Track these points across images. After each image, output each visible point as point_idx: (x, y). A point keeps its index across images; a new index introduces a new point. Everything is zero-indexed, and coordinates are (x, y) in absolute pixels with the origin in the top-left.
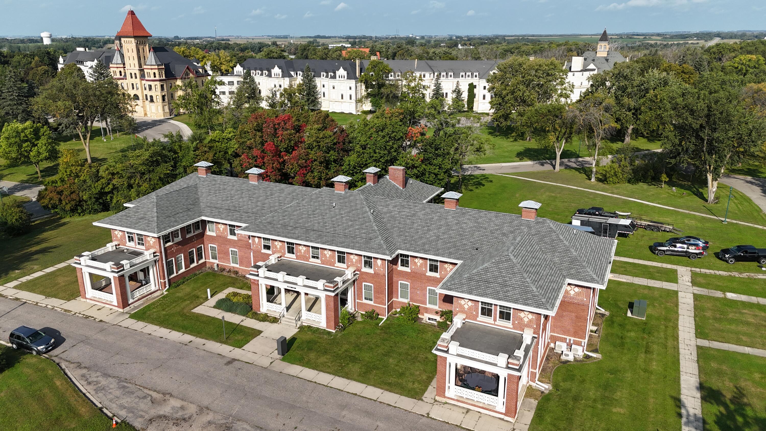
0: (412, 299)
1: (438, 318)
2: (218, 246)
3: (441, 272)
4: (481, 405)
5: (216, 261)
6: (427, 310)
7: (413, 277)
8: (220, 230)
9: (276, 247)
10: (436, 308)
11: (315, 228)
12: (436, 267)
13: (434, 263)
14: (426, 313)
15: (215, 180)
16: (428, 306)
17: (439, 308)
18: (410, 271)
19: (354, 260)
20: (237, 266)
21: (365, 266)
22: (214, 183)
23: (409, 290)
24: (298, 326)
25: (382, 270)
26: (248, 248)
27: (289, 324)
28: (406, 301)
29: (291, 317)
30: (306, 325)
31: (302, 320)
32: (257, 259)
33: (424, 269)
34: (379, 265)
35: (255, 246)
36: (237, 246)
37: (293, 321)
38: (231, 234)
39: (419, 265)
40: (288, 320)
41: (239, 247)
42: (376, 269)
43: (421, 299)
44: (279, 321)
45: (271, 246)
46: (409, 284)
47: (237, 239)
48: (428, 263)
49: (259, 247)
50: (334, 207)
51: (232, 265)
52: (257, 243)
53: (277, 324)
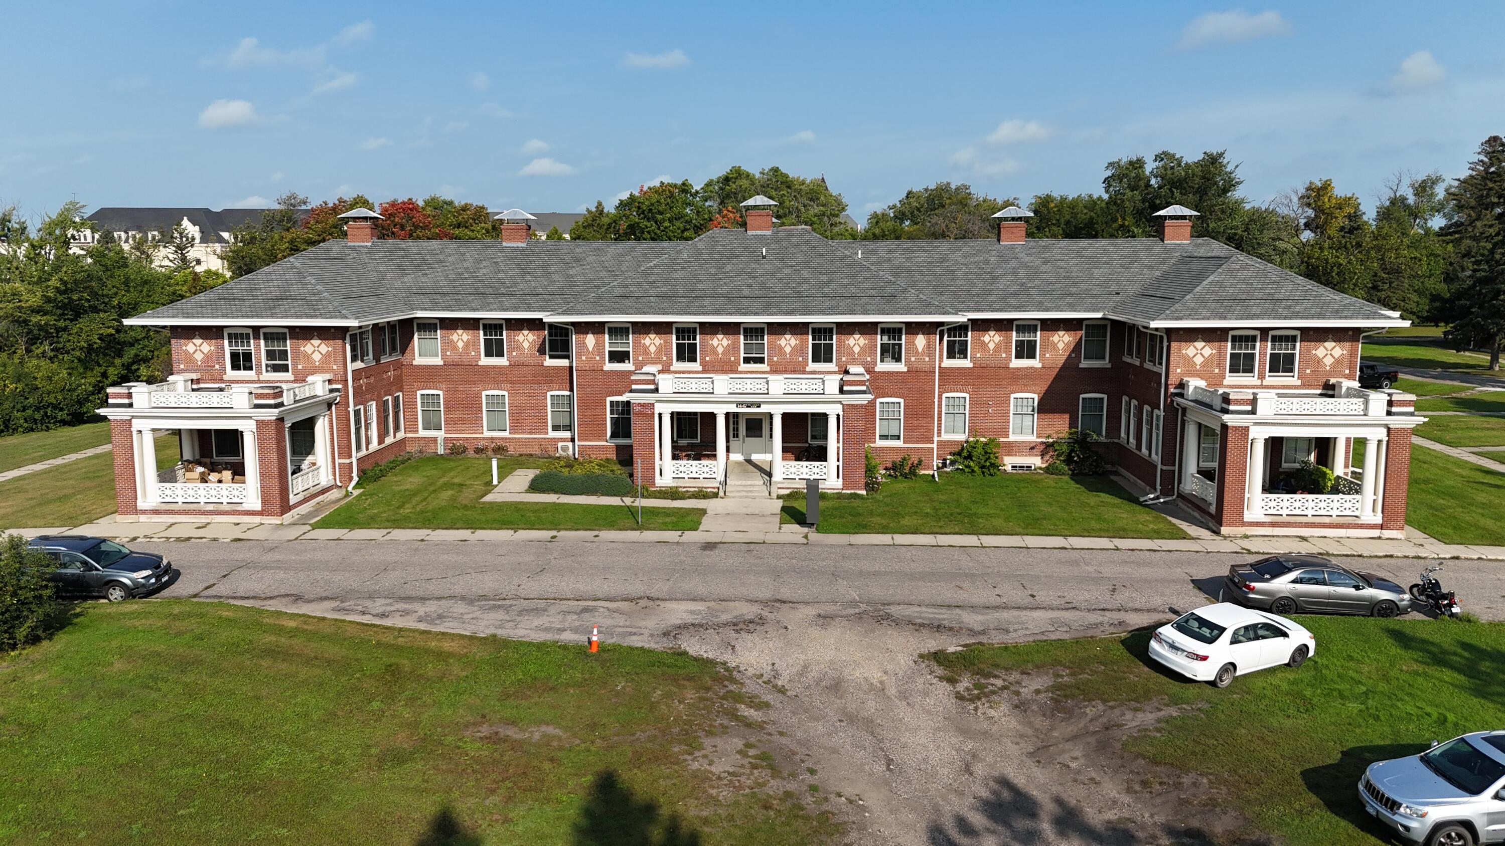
0: (973, 431)
1: (1036, 461)
2: (446, 392)
3: (1042, 355)
4: (1327, 520)
5: (440, 434)
6: (1012, 449)
7: (979, 377)
8: (455, 348)
9: (646, 350)
10: (1033, 438)
12: (1032, 345)
13: (1026, 337)
14: (1008, 455)
15: (402, 249)
16: (1012, 438)
17: (1038, 436)
18: (971, 365)
19: (857, 349)
20: (506, 434)
21: (882, 361)
23: (967, 412)
24: (774, 495)
25: (927, 359)
26: (538, 383)
27: (750, 494)
28: (962, 437)
29: (744, 483)
30: (787, 492)
31: (775, 482)
32: (588, 390)
33: (1004, 355)
34: (920, 350)
35: (584, 358)
36: (507, 382)
37: (756, 489)
38: (488, 354)
39: (992, 346)
40: (741, 488)
41: (512, 382)
42: (913, 359)
43: (996, 425)
44: (721, 494)
45: (631, 350)
46: (967, 396)
47: (507, 363)
48: (1014, 339)
49: (598, 358)
50: (764, 257)
51: (487, 434)
52: (591, 349)
53: (719, 499)
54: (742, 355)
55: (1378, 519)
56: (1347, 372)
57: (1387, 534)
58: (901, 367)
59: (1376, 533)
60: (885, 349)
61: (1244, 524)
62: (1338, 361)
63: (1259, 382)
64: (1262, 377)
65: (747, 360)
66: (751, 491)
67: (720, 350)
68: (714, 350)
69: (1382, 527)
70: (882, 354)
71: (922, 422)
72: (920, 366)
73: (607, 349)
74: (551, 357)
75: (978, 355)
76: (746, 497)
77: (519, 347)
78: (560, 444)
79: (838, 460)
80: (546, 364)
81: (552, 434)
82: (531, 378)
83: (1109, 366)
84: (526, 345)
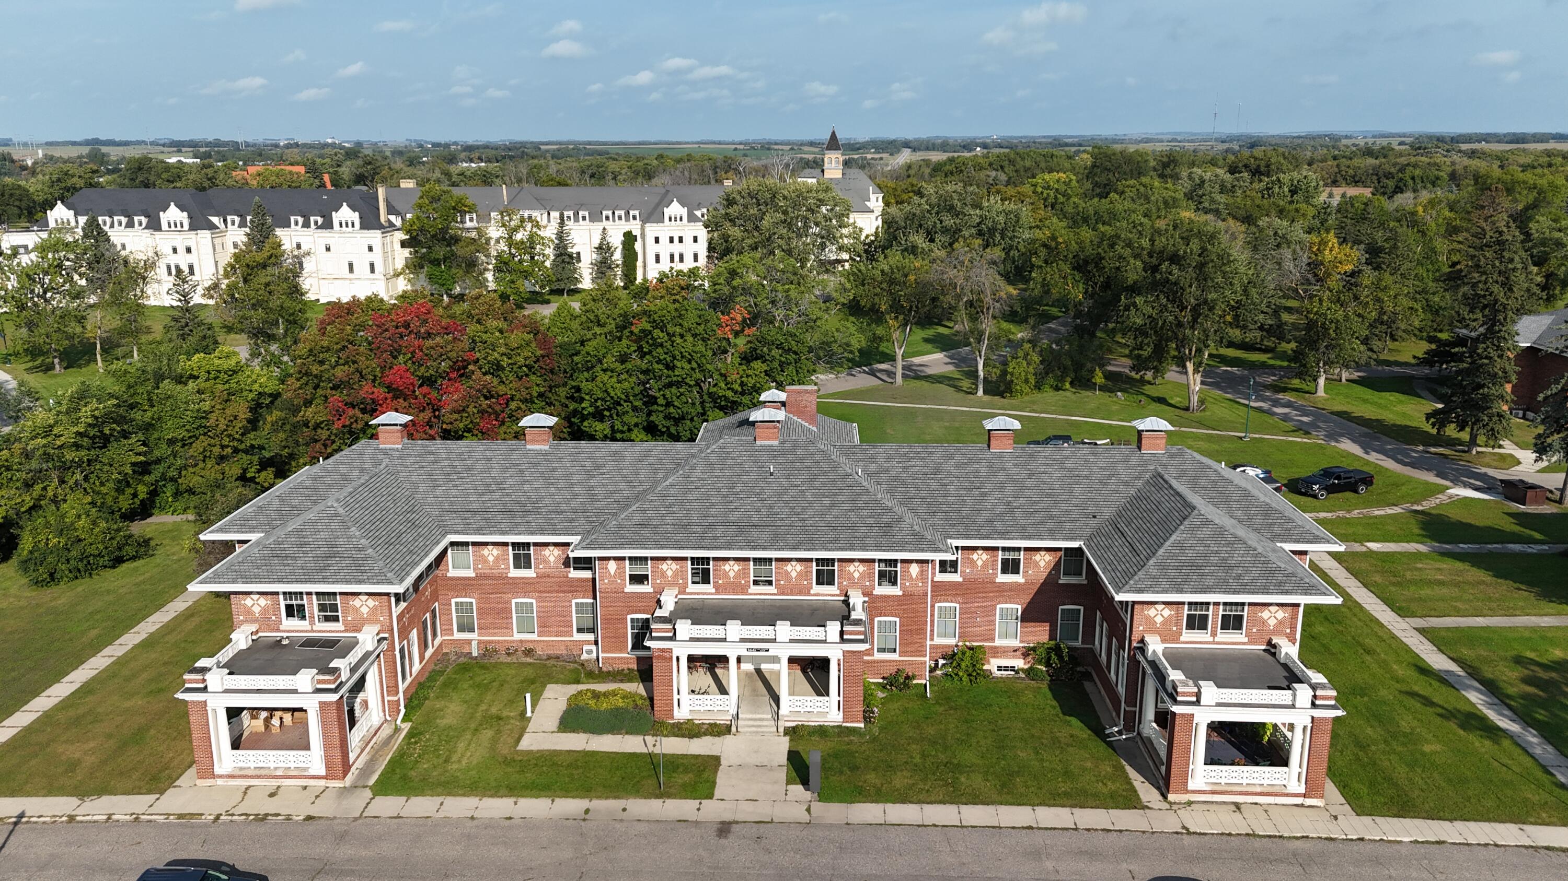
0: (962, 637)
1: (1019, 663)
2: (479, 599)
3: (1025, 572)
4: (1259, 789)
5: (473, 636)
6: (996, 652)
7: (967, 589)
8: (486, 561)
9: (663, 574)
10: (1016, 643)
11: (755, 520)
12: (1016, 563)
13: (1011, 556)
14: (994, 657)
15: (431, 453)
16: (998, 642)
17: (1021, 642)
18: (961, 580)
19: (856, 575)
20: (534, 637)
21: (880, 584)
22: (432, 458)
23: (957, 619)
24: (781, 730)
25: (920, 584)
26: (564, 592)
27: (759, 730)
28: (952, 641)
29: (754, 716)
30: (794, 724)
31: (782, 716)
32: (611, 609)
33: (991, 571)
34: (914, 576)
35: (606, 581)
36: (535, 591)
37: (765, 723)
38: (517, 566)
39: (980, 563)
40: (751, 723)
41: (540, 591)
42: (908, 584)
43: (983, 632)
44: (734, 729)
45: (649, 573)
46: (957, 606)
47: (534, 575)
48: (1000, 557)
49: (619, 581)
50: (771, 474)
51: (517, 636)
52: (612, 573)
53: (731, 736)
54: (752, 578)
55: (1302, 789)
56: (1288, 631)
57: (1309, 802)
58: (896, 591)
59: (1299, 800)
60: (882, 575)
61: (1187, 791)
62: (1280, 622)
63: (1211, 639)
64: (1214, 634)
65: (756, 583)
66: (760, 726)
67: (732, 574)
68: (726, 574)
69: (1305, 796)
70: (879, 579)
71: (916, 638)
72: (914, 590)
73: (628, 573)
74: (575, 569)
75: (968, 571)
76: (757, 732)
77: (545, 561)
78: (585, 648)
79: (839, 695)
80: (570, 576)
81: (578, 637)
82: (557, 588)
83: (1085, 582)
84: (552, 559)
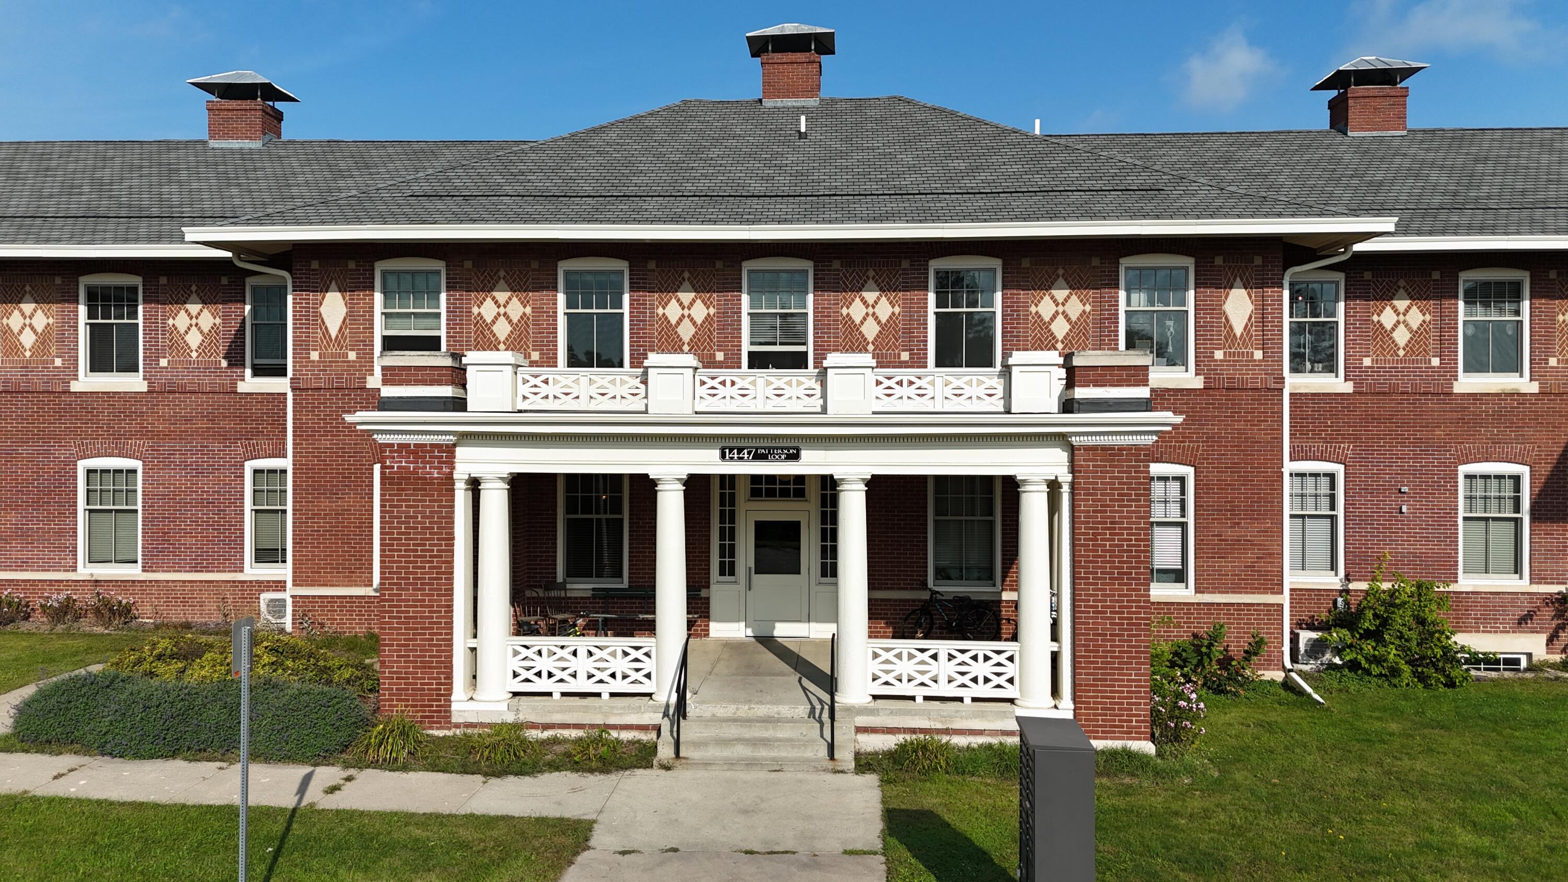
0: (1357, 565)
1: (1533, 647)
3: (1539, 361)
6: (1466, 612)
7: (1369, 419)
8: (13, 348)
9: (483, 334)
10: (1520, 584)
12: (1510, 335)
13: (1493, 315)
14: (1466, 628)
16: (1466, 583)
17: (1535, 579)
18: (1343, 389)
19: (1060, 328)
20: (134, 572)
23: (1340, 512)
24: (845, 756)
25: (1258, 355)
26: (224, 437)
27: (763, 753)
28: (1333, 581)
29: (743, 711)
30: (889, 742)
31: (852, 711)
32: (325, 443)
33: (1436, 362)
34: (1238, 330)
35: (315, 356)
36: (143, 433)
37: (784, 732)
38: (99, 364)
39: (1401, 337)
40: (733, 731)
41: (155, 435)
42: (1219, 355)
43: (1420, 548)
44: (665, 751)
45: (443, 333)
46: (1338, 469)
47: (143, 387)
48: (1461, 317)
49: (352, 356)
50: (801, 135)
51: (85, 571)
52: (334, 332)
53: (655, 772)
54: (746, 348)
58: (1187, 378)
60: (1137, 327)
65: (758, 360)
66: (765, 742)
68: (669, 330)
72: (1238, 377)
73: (380, 331)
74: (258, 372)
75: (1367, 362)
76: (751, 764)
77: (177, 344)
78: (266, 597)
79: (1055, 637)
80: (242, 387)
81: (253, 571)
82: (202, 424)
84: (194, 339)
